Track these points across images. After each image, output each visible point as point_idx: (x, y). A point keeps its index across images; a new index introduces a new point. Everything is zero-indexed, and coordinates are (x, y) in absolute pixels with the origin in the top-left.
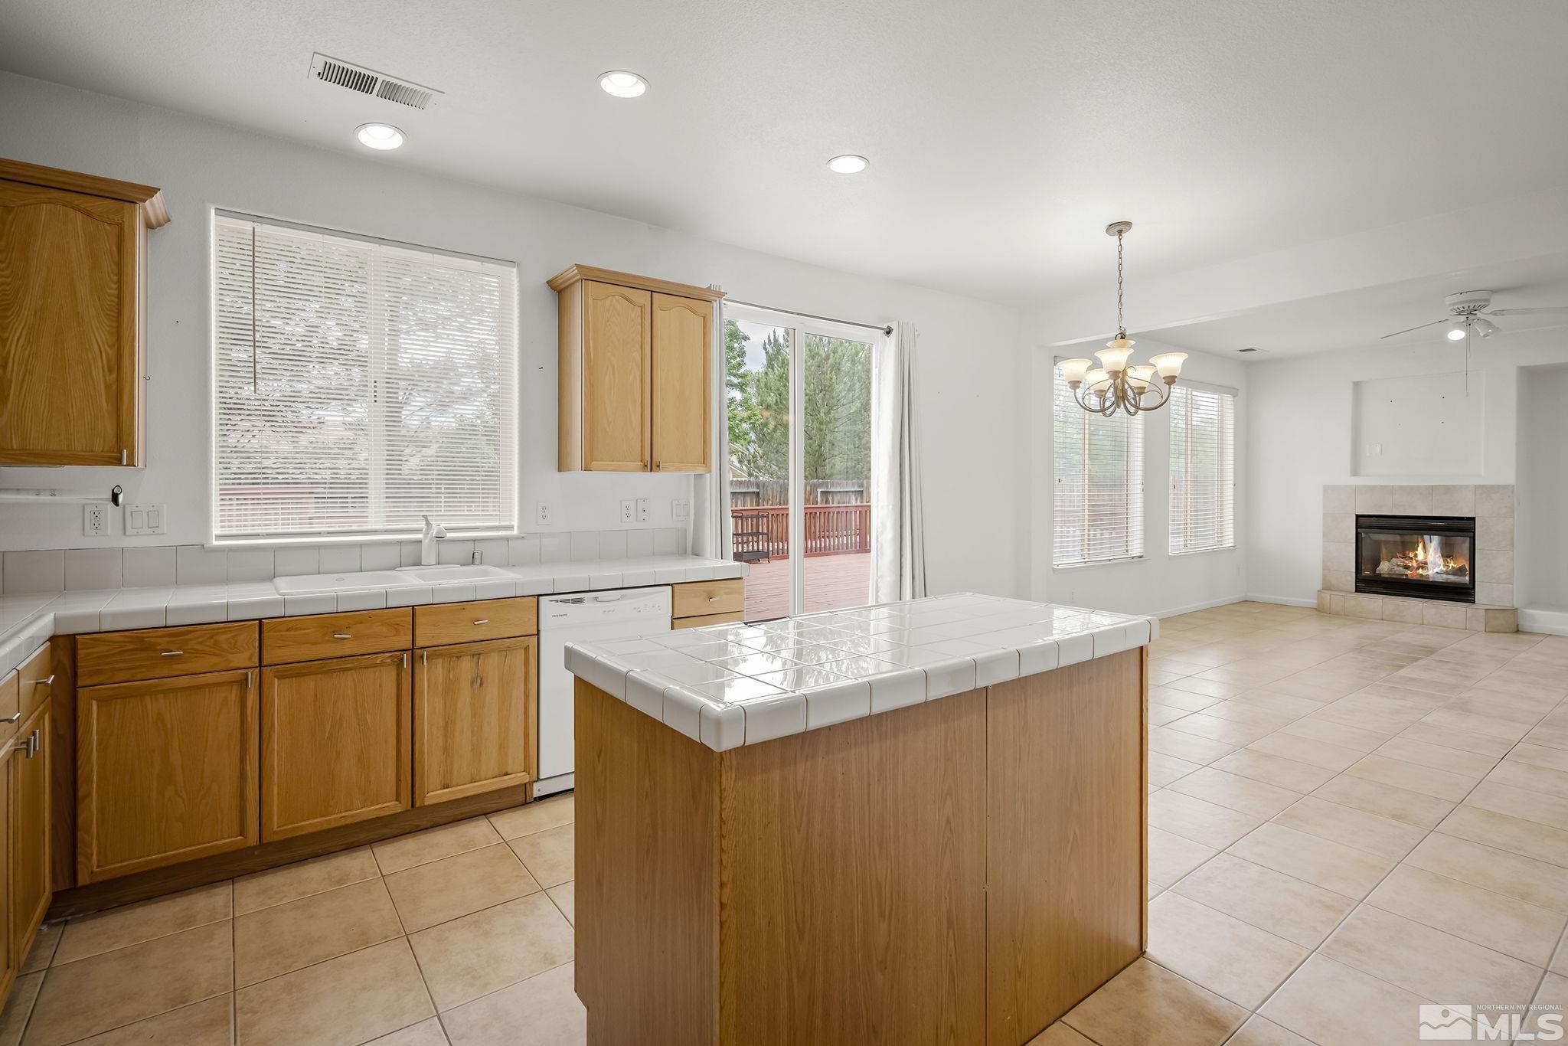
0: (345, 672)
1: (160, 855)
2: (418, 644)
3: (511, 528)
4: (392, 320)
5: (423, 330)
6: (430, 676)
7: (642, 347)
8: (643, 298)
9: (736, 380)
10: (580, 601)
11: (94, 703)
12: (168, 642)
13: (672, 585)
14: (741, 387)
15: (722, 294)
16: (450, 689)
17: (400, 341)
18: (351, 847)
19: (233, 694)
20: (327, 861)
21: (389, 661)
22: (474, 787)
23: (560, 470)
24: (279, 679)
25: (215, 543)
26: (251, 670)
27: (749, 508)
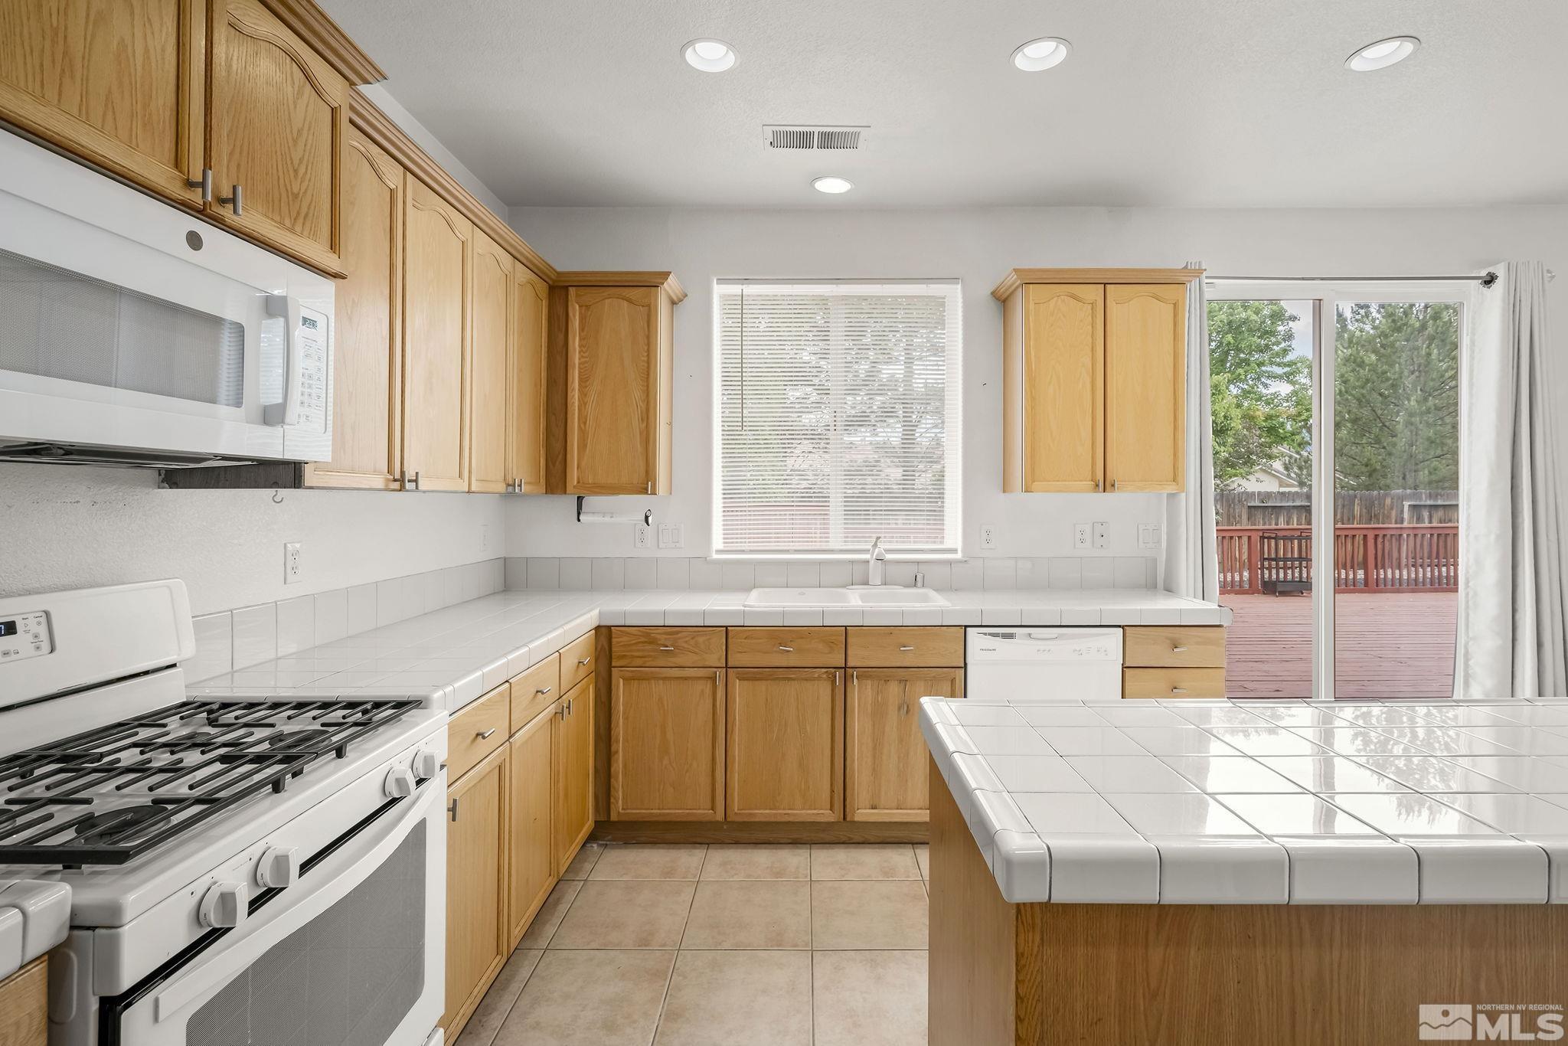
0: (790, 682)
1: (659, 811)
2: (850, 664)
3: (955, 551)
4: (908, 349)
5: (935, 355)
6: (861, 694)
7: (1093, 349)
8: (1094, 293)
9: (1279, 371)
10: (1011, 636)
11: (621, 680)
12: (666, 639)
13: (1123, 627)
14: (1288, 377)
15: (1199, 272)
16: (878, 713)
17: (914, 367)
18: (795, 843)
19: (708, 687)
20: (774, 851)
21: (825, 676)
22: (900, 814)
23: (1004, 491)
24: (740, 680)
25: (715, 556)
26: (720, 670)
27: (1295, 526)
